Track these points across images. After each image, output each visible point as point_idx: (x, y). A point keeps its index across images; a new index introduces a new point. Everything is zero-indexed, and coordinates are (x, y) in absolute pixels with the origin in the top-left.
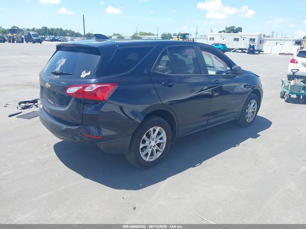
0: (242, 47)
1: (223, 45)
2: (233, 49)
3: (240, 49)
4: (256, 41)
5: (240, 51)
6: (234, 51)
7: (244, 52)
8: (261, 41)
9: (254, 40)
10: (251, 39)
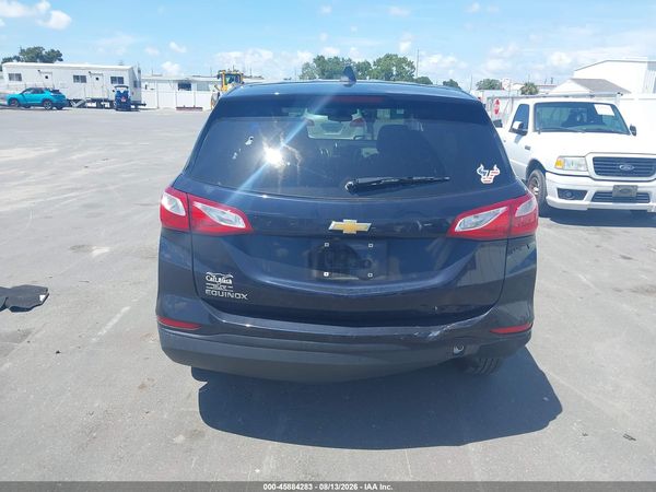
0: (98, 96)
1: (54, 91)
2: (76, 101)
3: (93, 101)
4: (126, 83)
5: (94, 105)
6: (83, 106)
7: (102, 107)
8: (135, 82)
9: (121, 80)
10: (113, 80)
